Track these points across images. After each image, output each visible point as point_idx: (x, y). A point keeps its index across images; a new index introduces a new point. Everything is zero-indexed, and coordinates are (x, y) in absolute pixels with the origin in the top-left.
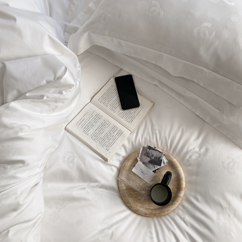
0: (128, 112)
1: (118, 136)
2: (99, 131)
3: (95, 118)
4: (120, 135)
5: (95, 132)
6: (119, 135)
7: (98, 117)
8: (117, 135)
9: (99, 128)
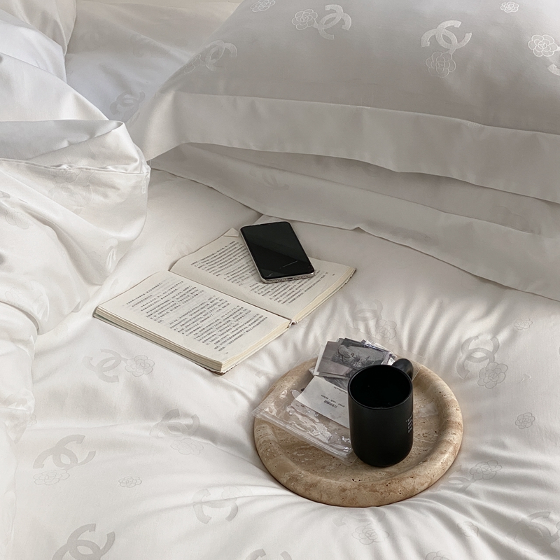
0: (279, 287)
1: (252, 326)
2: (194, 316)
3: (182, 294)
4: (257, 322)
5: (184, 318)
6: (254, 325)
7: (191, 292)
8: (250, 323)
9: (195, 311)
